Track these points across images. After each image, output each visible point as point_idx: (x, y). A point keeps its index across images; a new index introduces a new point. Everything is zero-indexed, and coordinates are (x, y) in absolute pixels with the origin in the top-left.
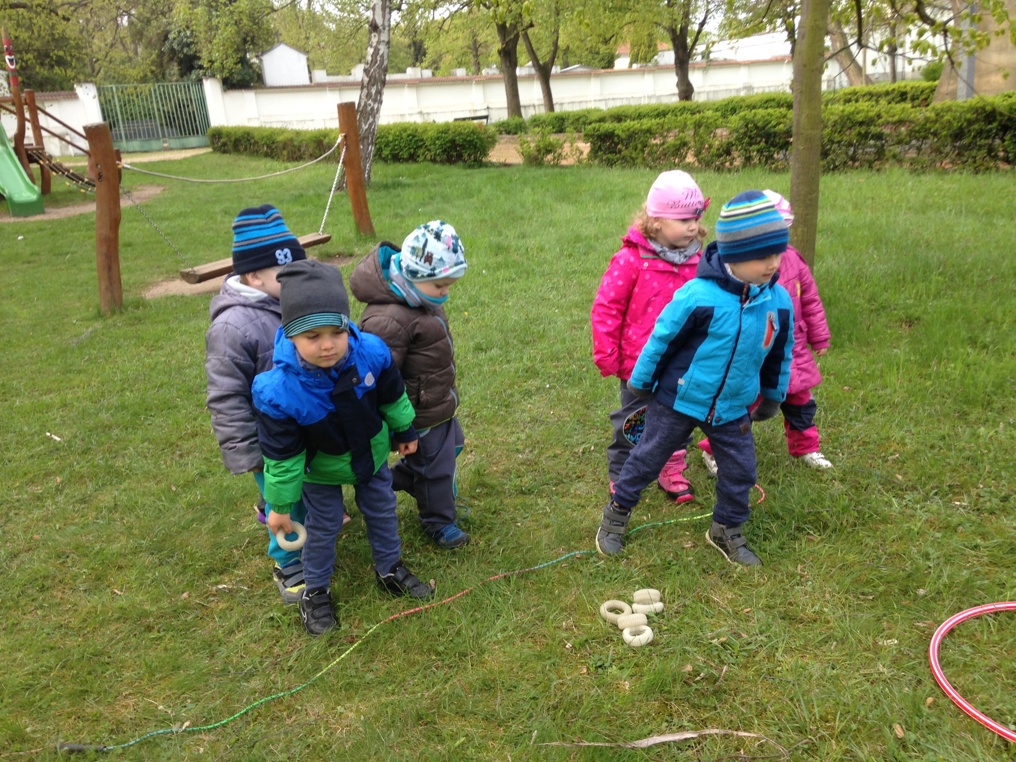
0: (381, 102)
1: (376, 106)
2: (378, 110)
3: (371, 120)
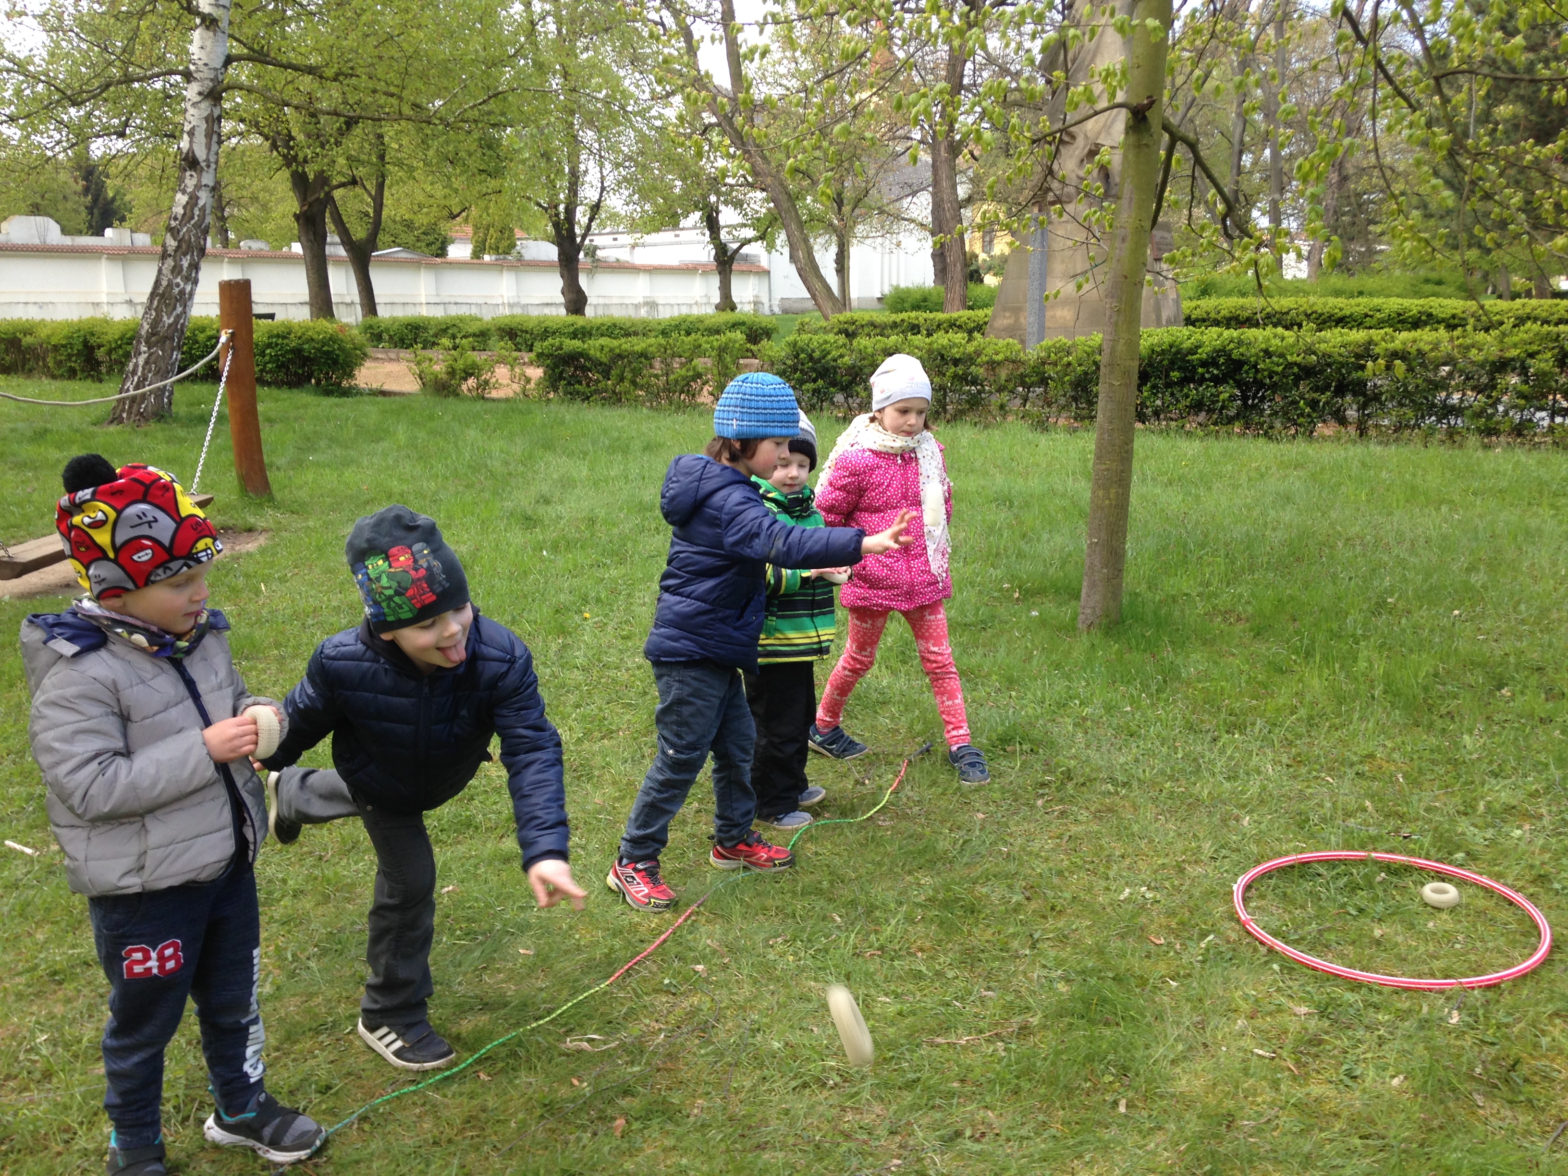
0: (196, 282)
1: (188, 288)
2: (191, 294)
3: (179, 309)
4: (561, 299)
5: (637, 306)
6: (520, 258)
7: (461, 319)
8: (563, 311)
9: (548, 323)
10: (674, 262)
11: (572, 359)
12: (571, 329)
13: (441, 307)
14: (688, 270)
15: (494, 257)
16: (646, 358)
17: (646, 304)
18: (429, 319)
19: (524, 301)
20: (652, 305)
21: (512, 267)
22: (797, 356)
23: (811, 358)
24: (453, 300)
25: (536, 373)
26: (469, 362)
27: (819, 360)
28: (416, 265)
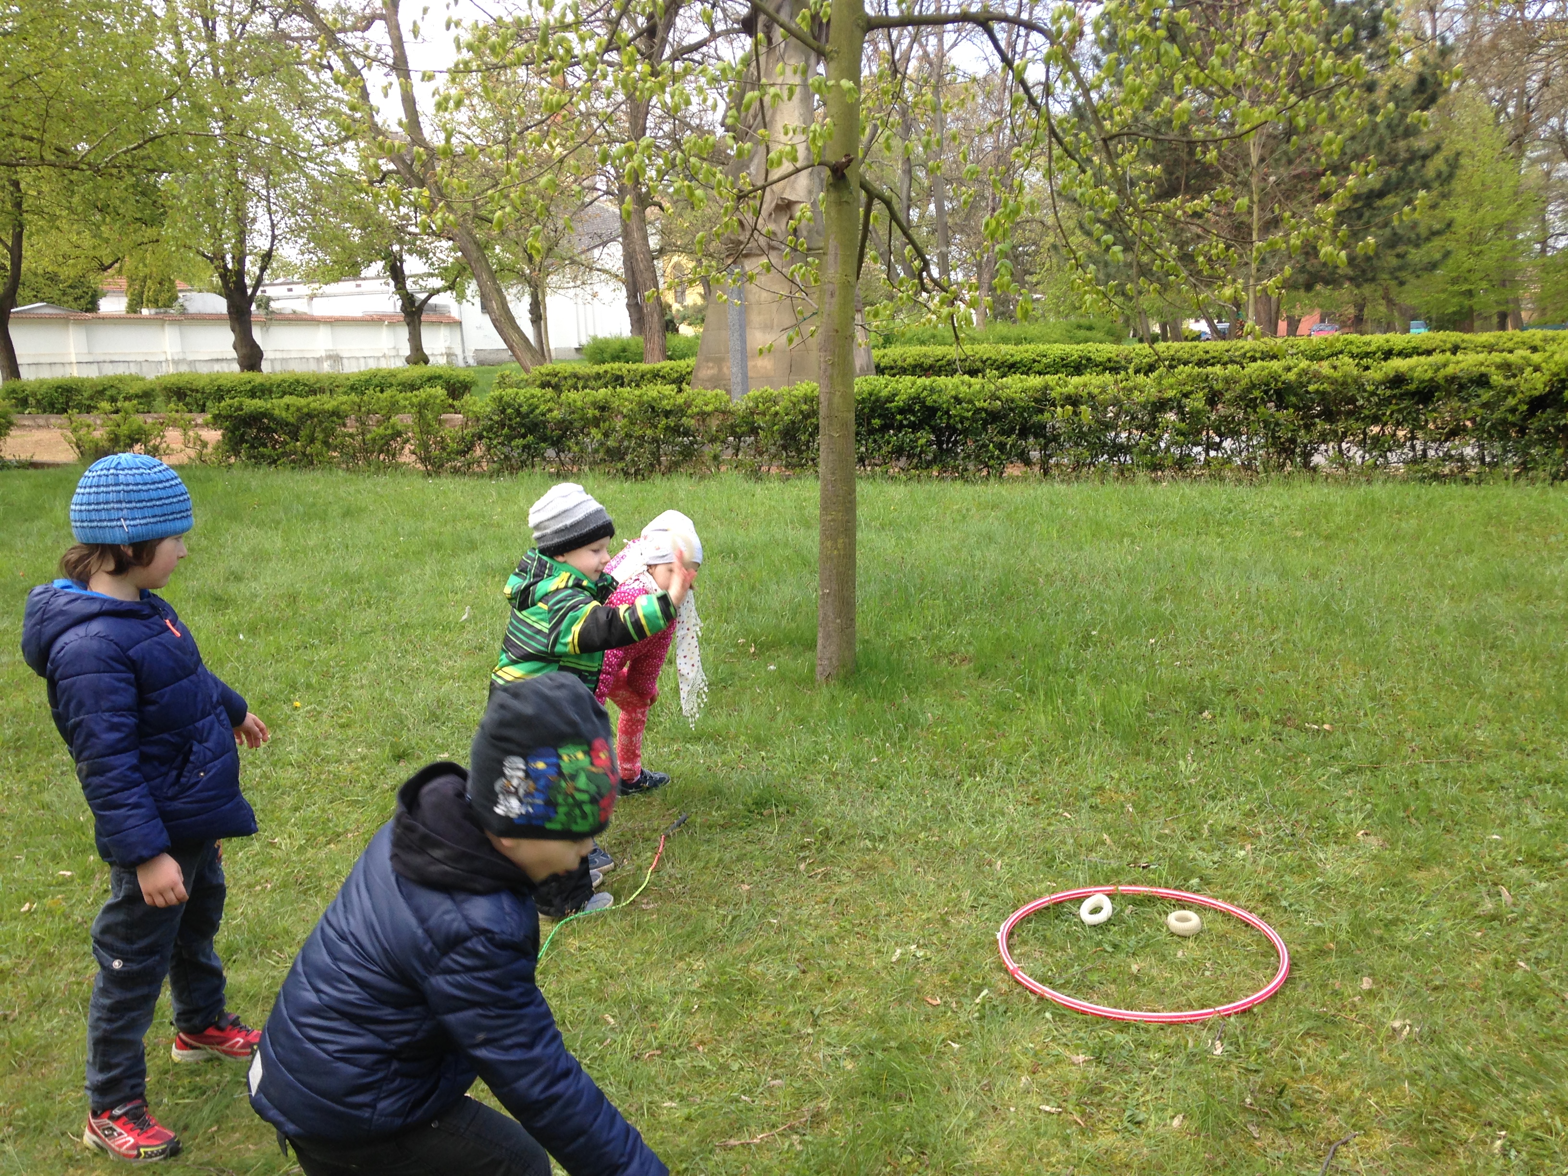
4: (234, 355)
5: (319, 360)
6: (183, 310)
7: (121, 380)
8: (236, 367)
9: (221, 381)
10: (358, 313)
11: (254, 419)
12: (249, 387)
13: (95, 366)
14: (374, 321)
15: (153, 311)
16: (339, 417)
17: (329, 357)
18: (83, 381)
19: (190, 358)
20: (336, 358)
21: (175, 321)
22: (503, 411)
23: (518, 412)
24: (108, 358)
25: (213, 436)
26: (135, 427)
27: (527, 415)
28: (64, 321)
